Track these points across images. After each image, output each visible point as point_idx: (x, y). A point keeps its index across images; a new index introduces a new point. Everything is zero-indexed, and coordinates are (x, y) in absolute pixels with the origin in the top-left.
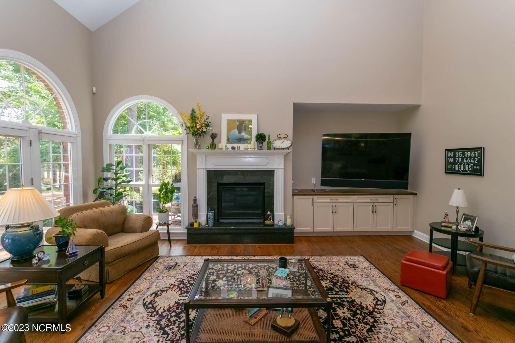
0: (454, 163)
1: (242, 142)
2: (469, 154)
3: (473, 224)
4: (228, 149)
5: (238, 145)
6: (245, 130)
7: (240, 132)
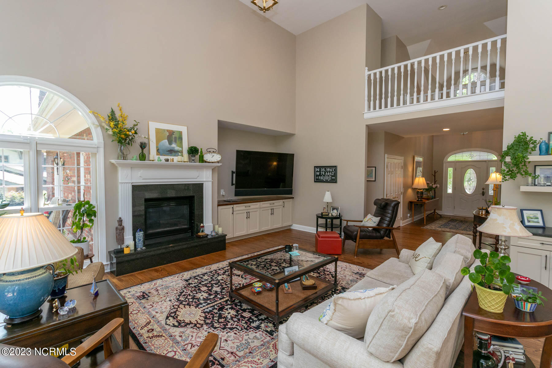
0: (320, 175)
1: (174, 154)
2: (329, 169)
3: (338, 212)
4: (161, 160)
5: (172, 157)
6: (176, 141)
7: (170, 143)
